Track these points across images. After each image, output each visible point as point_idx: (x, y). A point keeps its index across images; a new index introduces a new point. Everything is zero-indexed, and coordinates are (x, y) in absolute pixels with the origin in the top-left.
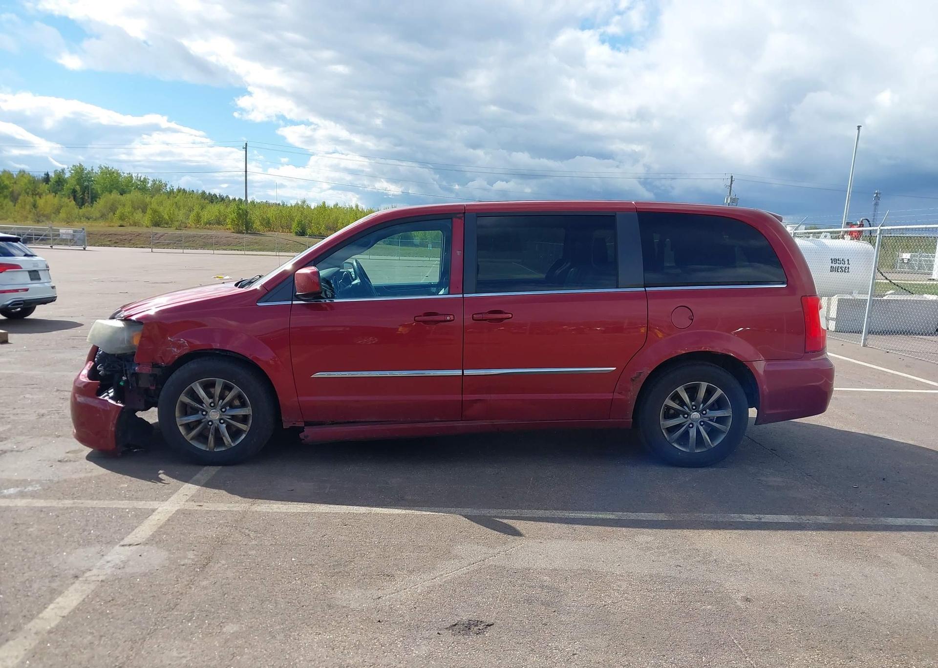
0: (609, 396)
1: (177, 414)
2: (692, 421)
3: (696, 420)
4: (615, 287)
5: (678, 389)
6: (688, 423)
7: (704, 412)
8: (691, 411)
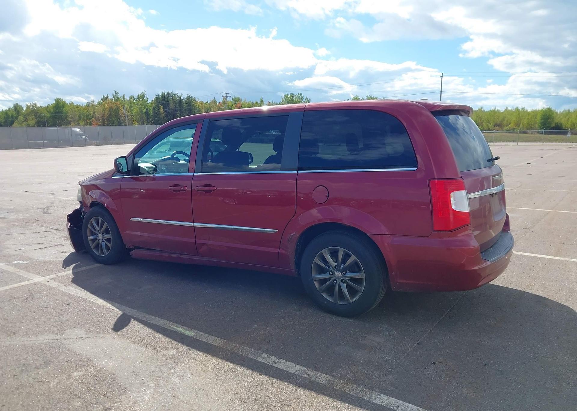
0: (277, 250)
1: (88, 234)
2: (336, 278)
3: (339, 278)
4: (280, 169)
5: (323, 251)
6: (332, 279)
7: (344, 272)
8: (334, 270)
